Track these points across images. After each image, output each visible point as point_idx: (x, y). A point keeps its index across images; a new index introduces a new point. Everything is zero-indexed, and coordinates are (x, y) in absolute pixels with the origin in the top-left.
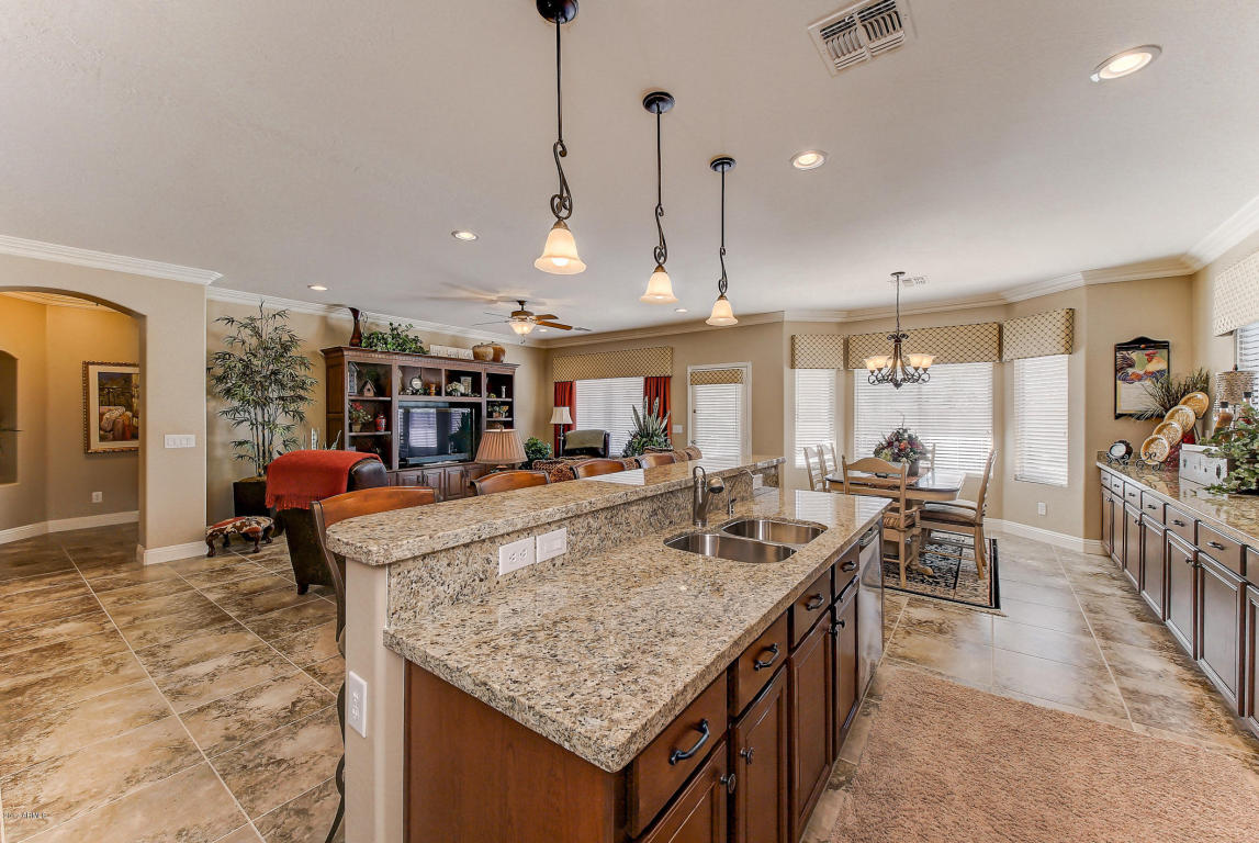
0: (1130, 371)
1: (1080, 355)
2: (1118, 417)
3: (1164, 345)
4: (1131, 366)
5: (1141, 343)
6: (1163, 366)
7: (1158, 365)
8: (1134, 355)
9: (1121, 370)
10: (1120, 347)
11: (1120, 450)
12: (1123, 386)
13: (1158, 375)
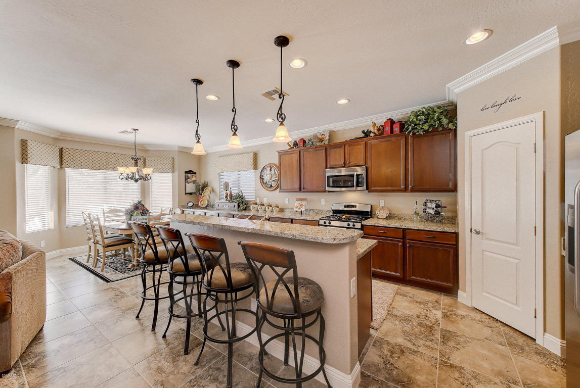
0: (189, 180)
1: (176, 173)
2: (186, 194)
3: (195, 173)
4: (189, 178)
5: (190, 172)
6: (195, 179)
7: (194, 179)
8: (189, 175)
9: (186, 179)
10: (186, 172)
11: (191, 204)
12: (187, 184)
13: (194, 182)
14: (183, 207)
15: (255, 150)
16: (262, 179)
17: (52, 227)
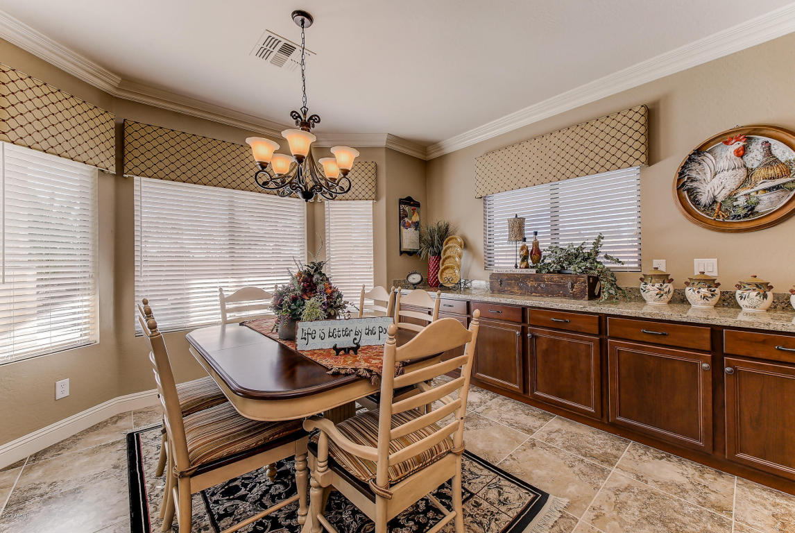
0: (406, 220)
1: (383, 202)
4: (407, 217)
5: (408, 201)
6: (417, 219)
7: (415, 218)
8: (406, 208)
9: (402, 217)
11: (416, 278)
12: (404, 230)
13: (417, 225)
14: (397, 284)
15: (648, 97)
16: (689, 191)
17: (96, 337)
